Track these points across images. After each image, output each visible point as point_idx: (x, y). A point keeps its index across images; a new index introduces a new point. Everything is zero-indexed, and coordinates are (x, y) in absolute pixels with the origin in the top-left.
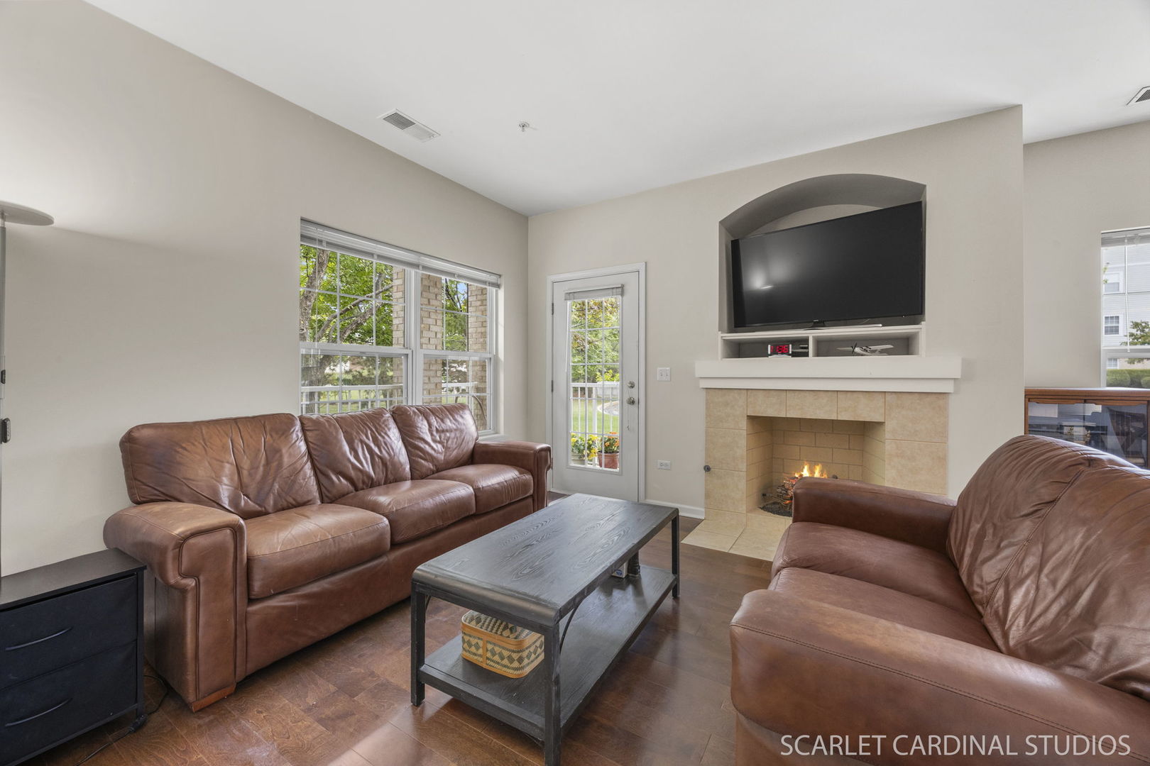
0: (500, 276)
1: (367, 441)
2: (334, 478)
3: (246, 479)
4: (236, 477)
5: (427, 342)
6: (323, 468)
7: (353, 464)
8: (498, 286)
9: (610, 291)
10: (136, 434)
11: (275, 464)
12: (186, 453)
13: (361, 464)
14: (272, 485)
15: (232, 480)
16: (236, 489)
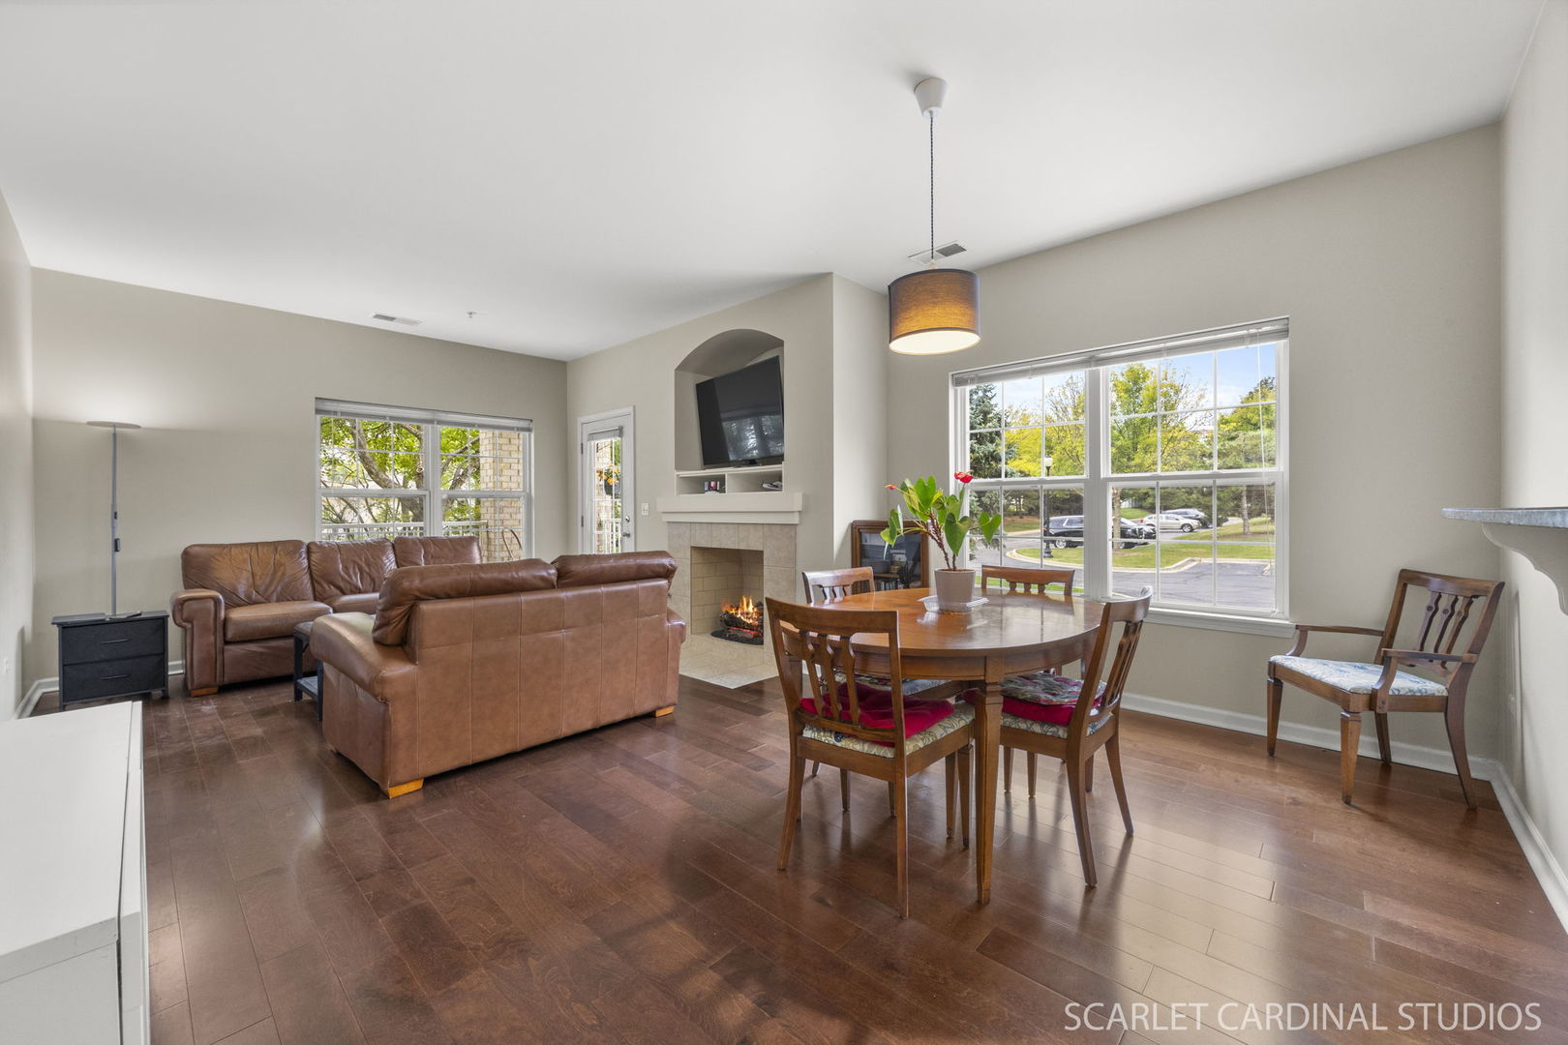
0: (531, 421)
1: (360, 562)
2: (325, 586)
3: (258, 582)
4: (251, 580)
5: (508, 479)
6: (319, 579)
7: (343, 578)
8: (529, 430)
9: (610, 434)
10: (190, 550)
11: (280, 574)
12: (217, 562)
13: (350, 576)
14: (276, 587)
15: (248, 581)
16: (250, 587)
